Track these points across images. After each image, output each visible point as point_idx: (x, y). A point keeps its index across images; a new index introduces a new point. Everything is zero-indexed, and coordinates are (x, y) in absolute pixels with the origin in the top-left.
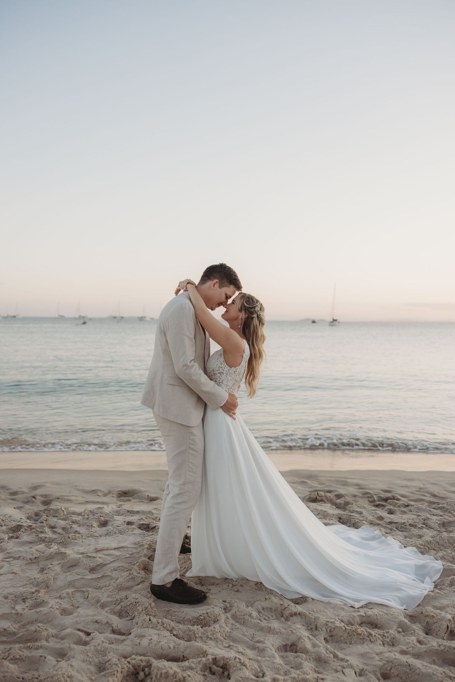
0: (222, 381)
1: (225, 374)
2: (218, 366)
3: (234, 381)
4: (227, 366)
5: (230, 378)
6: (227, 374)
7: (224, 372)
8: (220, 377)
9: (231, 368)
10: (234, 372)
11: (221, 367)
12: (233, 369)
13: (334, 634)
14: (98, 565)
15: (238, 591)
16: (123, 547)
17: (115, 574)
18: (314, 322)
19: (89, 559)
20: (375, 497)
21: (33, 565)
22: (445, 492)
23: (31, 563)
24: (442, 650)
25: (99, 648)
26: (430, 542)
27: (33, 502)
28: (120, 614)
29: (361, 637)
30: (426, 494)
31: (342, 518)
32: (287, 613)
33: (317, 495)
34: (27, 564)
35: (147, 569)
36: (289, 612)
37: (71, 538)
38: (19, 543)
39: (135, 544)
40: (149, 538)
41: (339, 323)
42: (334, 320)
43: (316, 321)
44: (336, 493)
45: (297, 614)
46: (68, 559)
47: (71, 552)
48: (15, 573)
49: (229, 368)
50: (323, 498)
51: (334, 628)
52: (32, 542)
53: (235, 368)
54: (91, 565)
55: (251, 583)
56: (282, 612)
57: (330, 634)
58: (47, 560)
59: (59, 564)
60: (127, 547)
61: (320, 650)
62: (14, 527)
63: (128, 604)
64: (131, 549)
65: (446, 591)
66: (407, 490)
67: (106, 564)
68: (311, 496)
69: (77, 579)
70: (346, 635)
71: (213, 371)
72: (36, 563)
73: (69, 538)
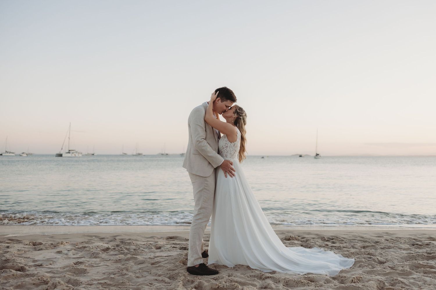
0: (228, 152)
1: (229, 147)
2: (225, 143)
3: (234, 151)
4: (229, 142)
5: (232, 149)
6: (230, 147)
7: (228, 146)
8: (227, 149)
9: (231, 143)
10: (234, 145)
11: (227, 144)
12: (233, 144)
13: (288, 283)
14: (156, 262)
15: (237, 270)
16: (170, 256)
17: (166, 265)
18: (301, 156)
19: (151, 259)
20: (326, 238)
21: (118, 263)
22: (370, 237)
23: (117, 262)
24: (346, 286)
25: (158, 287)
26: (353, 253)
27: (115, 241)
28: (169, 278)
29: (303, 284)
30: (358, 237)
31: (303, 245)
32: (263, 277)
33: (290, 237)
34: (114, 262)
35: (185, 263)
36: (265, 276)
37: (139, 252)
38: (109, 255)
39: (178, 254)
40: (185, 252)
41: (320, 156)
42: (317, 155)
43: (302, 155)
44: (302, 237)
45: (269, 277)
46: (138, 260)
47: (140, 258)
48: (108, 266)
49: (230, 143)
50: (293, 238)
51: (289, 281)
52: (116, 255)
53: (233, 143)
54: (152, 262)
55: (245, 266)
56: (261, 277)
57: (287, 284)
58: (126, 261)
59: (133, 262)
60: (173, 256)
61: (279, 288)
62: (105, 249)
63: (174, 274)
64: (175, 257)
65: (355, 269)
66: (347, 236)
67: (161, 262)
68: (286, 238)
69: (144, 267)
70: (295, 283)
71: (222, 146)
72: (119, 262)
73: (138, 252)
